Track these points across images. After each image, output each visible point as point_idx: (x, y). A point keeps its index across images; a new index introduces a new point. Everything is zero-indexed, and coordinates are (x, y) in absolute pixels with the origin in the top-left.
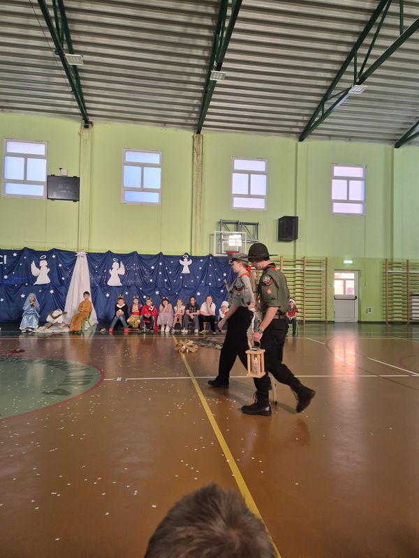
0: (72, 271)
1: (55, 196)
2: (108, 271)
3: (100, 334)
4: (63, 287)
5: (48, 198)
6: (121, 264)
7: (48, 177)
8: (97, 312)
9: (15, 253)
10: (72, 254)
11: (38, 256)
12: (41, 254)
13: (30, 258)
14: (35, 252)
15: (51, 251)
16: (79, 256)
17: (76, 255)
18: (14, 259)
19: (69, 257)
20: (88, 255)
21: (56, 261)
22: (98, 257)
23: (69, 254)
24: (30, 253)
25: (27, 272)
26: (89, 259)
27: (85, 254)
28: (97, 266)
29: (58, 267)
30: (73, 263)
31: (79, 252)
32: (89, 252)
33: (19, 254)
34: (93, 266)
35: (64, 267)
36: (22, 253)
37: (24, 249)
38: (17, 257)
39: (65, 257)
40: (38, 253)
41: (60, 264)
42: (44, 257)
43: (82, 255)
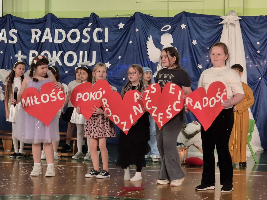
9: (121, 23)
10: (215, 20)
11: (158, 27)
12: (162, 22)
13: (146, 30)
14: (153, 20)
15: (179, 16)
16: (226, 23)
17: (221, 23)
18: (120, 33)
19: (209, 27)
20: (242, 21)
21: (188, 35)
22: (262, 24)
23: (210, 21)
24: (144, 22)
25: (141, 55)
26: (244, 29)
27: (237, 20)
28: (260, 41)
29: (191, 45)
30: (216, 37)
31: (226, 15)
32: (245, 16)
33: (128, 24)
34: (252, 42)
35: (200, 45)
36: (133, 23)
37: (135, 15)
38: (125, 30)
39: (202, 26)
40: (158, 21)
41: (193, 40)
42: (168, 27)
43: (231, 22)
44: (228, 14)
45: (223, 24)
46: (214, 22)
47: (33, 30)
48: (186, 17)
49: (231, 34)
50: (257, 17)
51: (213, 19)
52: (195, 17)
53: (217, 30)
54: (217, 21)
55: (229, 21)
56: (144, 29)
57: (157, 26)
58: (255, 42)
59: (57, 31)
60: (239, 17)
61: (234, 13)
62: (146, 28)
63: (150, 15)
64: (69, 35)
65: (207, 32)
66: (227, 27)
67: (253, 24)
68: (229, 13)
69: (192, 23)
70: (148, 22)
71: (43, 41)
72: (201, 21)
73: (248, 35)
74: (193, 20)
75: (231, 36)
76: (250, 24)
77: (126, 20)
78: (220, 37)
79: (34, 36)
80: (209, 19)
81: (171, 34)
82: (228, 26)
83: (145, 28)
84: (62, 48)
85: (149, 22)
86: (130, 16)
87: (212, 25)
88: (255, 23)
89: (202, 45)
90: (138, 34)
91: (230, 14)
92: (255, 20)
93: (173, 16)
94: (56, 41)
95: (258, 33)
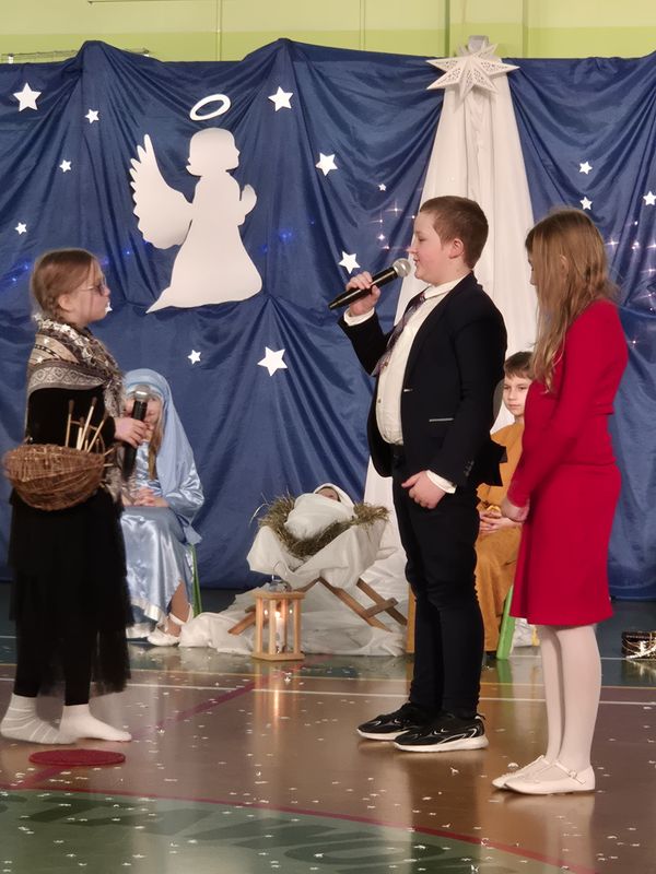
9: (27, 85)
10: (410, 75)
11: (178, 102)
12: (195, 82)
13: (127, 115)
14: (158, 76)
15: (265, 58)
16: (456, 88)
17: (434, 86)
18: (25, 127)
19: (389, 101)
20: (520, 77)
21: (300, 134)
22: (598, 90)
23: (389, 79)
24: (122, 82)
25: (107, 216)
26: (528, 111)
27: (500, 75)
28: (591, 159)
29: (313, 174)
30: (417, 141)
31: (455, 56)
32: (530, 56)
33: (54, 93)
34: (558, 163)
35: (351, 175)
36: (74, 85)
37: (82, 53)
38: (45, 116)
39: (358, 98)
40: (179, 78)
41: (322, 155)
42: (219, 104)
43: (475, 82)
44: (464, 49)
45: (440, 92)
46: (406, 81)
48: (292, 61)
49: (475, 129)
50: (578, 62)
51: (402, 70)
52: (329, 63)
53: (417, 114)
54: (419, 79)
55: (465, 79)
56: (122, 113)
57: (173, 99)
58: (572, 163)
60: (506, 60)
61: (488, 44)
62: (128, 108)
63: (147, 52)
65: (379, 120)
66: (461, 101)
67: (562, 92)
68: (467, 47)
69: (316, 84)
70: (135, 81)
72: (354, 79)
73: (541, 136)
74: (320, 74)
75: (475, 139)
76: (552, 90)
77: (48, 76)
78: (430, 142)
80: (388, 70)
81: (231, 129)
82: (464, 100)
83: (124, 109)
85: (139, 81)
86: (63, 59)
87: (399, 94)
88: (571, 86)
89: (358, 173)
90: (96, 133)
91: (470, 47)
92: (572, 74)
93: (239, 57)
95: (583, 128)
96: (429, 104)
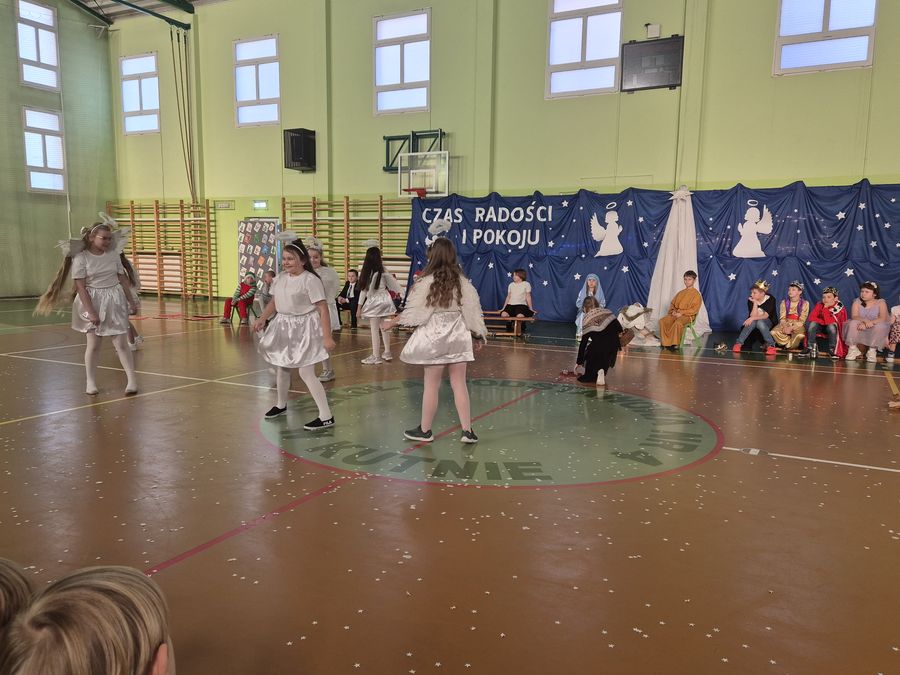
0: (663, 229)
1: (634, 84)
2: (735, 228)
3: (715, 354)
4: (646, 262)
5: (622, 91)
6: (765, 210)
7: (623, 47)
8: (709, 310)
9: (565, 200)
10: (664, 196)
12: (608, 199)
13: (590, 208)
14: (598, 197)
15: (626, 193)
16: (676, 199)
17: (670, 199)
18: (564, 211)
19: (658, 203)
20: (694, 196)
21: (634, 212)
22: (716, 198)
23: (658, 197)
24: (589, 199)
25: (585, 233)
26: (696, 206)
27: (689, 195)
28: (713, 216)
29: (637, 223)
30: (665, 213)
31: (677, 191)
32: (698, 190)
33: (572, 202)
34: (703, 218)
35: (647, 222)
36: (577, 200)
37: (579, 192)
38: (569, 208)
39: (650, 202)
40: (604, 198)
41: (640, 218)
43: (682, 197)
44: (679, 189)
45: (672, 200)
46: (663, 198)
47: (478, 209)
48: (633, 193)
49: (681, 210)
51: (662, 195)
52: (643, 193)
54: (666, 197)
55: (679, 197)
57: (602, 203)
58: (707, 218)
59: (500, 210)
60: (691, 192)
61: (686, 187)
64: (512, 214)
65: (655, 208)
67: (706, 199)
69: (639, 199)
70: (593, 199)
71: (487, 220)
72: (649, 197)
73: (699, 212)
74: (640, 196)
75: (681, 212)
76: (703, 199)
77: (570, 198)
78: (668, 214)
79: (478, 215)
80: (658, 195)
82: (678, 202)
83: (590, 206)
84: (506, 226)
86: (574, 194)
87: (661, 201)
88: (708, 197)
89: (649, 222)
90: (582, 212)
91: (681, 188)
92: (709, 194)
93: (620, 192)
94: (500, 220)
95: (711, 209)
96: (669, 204)
